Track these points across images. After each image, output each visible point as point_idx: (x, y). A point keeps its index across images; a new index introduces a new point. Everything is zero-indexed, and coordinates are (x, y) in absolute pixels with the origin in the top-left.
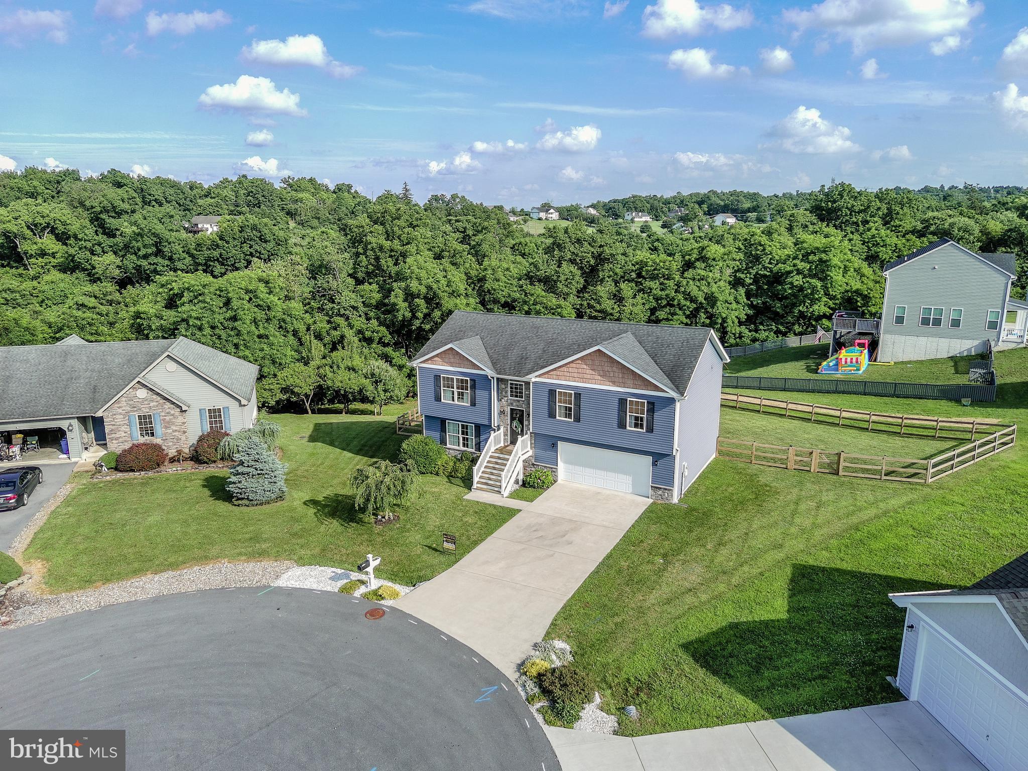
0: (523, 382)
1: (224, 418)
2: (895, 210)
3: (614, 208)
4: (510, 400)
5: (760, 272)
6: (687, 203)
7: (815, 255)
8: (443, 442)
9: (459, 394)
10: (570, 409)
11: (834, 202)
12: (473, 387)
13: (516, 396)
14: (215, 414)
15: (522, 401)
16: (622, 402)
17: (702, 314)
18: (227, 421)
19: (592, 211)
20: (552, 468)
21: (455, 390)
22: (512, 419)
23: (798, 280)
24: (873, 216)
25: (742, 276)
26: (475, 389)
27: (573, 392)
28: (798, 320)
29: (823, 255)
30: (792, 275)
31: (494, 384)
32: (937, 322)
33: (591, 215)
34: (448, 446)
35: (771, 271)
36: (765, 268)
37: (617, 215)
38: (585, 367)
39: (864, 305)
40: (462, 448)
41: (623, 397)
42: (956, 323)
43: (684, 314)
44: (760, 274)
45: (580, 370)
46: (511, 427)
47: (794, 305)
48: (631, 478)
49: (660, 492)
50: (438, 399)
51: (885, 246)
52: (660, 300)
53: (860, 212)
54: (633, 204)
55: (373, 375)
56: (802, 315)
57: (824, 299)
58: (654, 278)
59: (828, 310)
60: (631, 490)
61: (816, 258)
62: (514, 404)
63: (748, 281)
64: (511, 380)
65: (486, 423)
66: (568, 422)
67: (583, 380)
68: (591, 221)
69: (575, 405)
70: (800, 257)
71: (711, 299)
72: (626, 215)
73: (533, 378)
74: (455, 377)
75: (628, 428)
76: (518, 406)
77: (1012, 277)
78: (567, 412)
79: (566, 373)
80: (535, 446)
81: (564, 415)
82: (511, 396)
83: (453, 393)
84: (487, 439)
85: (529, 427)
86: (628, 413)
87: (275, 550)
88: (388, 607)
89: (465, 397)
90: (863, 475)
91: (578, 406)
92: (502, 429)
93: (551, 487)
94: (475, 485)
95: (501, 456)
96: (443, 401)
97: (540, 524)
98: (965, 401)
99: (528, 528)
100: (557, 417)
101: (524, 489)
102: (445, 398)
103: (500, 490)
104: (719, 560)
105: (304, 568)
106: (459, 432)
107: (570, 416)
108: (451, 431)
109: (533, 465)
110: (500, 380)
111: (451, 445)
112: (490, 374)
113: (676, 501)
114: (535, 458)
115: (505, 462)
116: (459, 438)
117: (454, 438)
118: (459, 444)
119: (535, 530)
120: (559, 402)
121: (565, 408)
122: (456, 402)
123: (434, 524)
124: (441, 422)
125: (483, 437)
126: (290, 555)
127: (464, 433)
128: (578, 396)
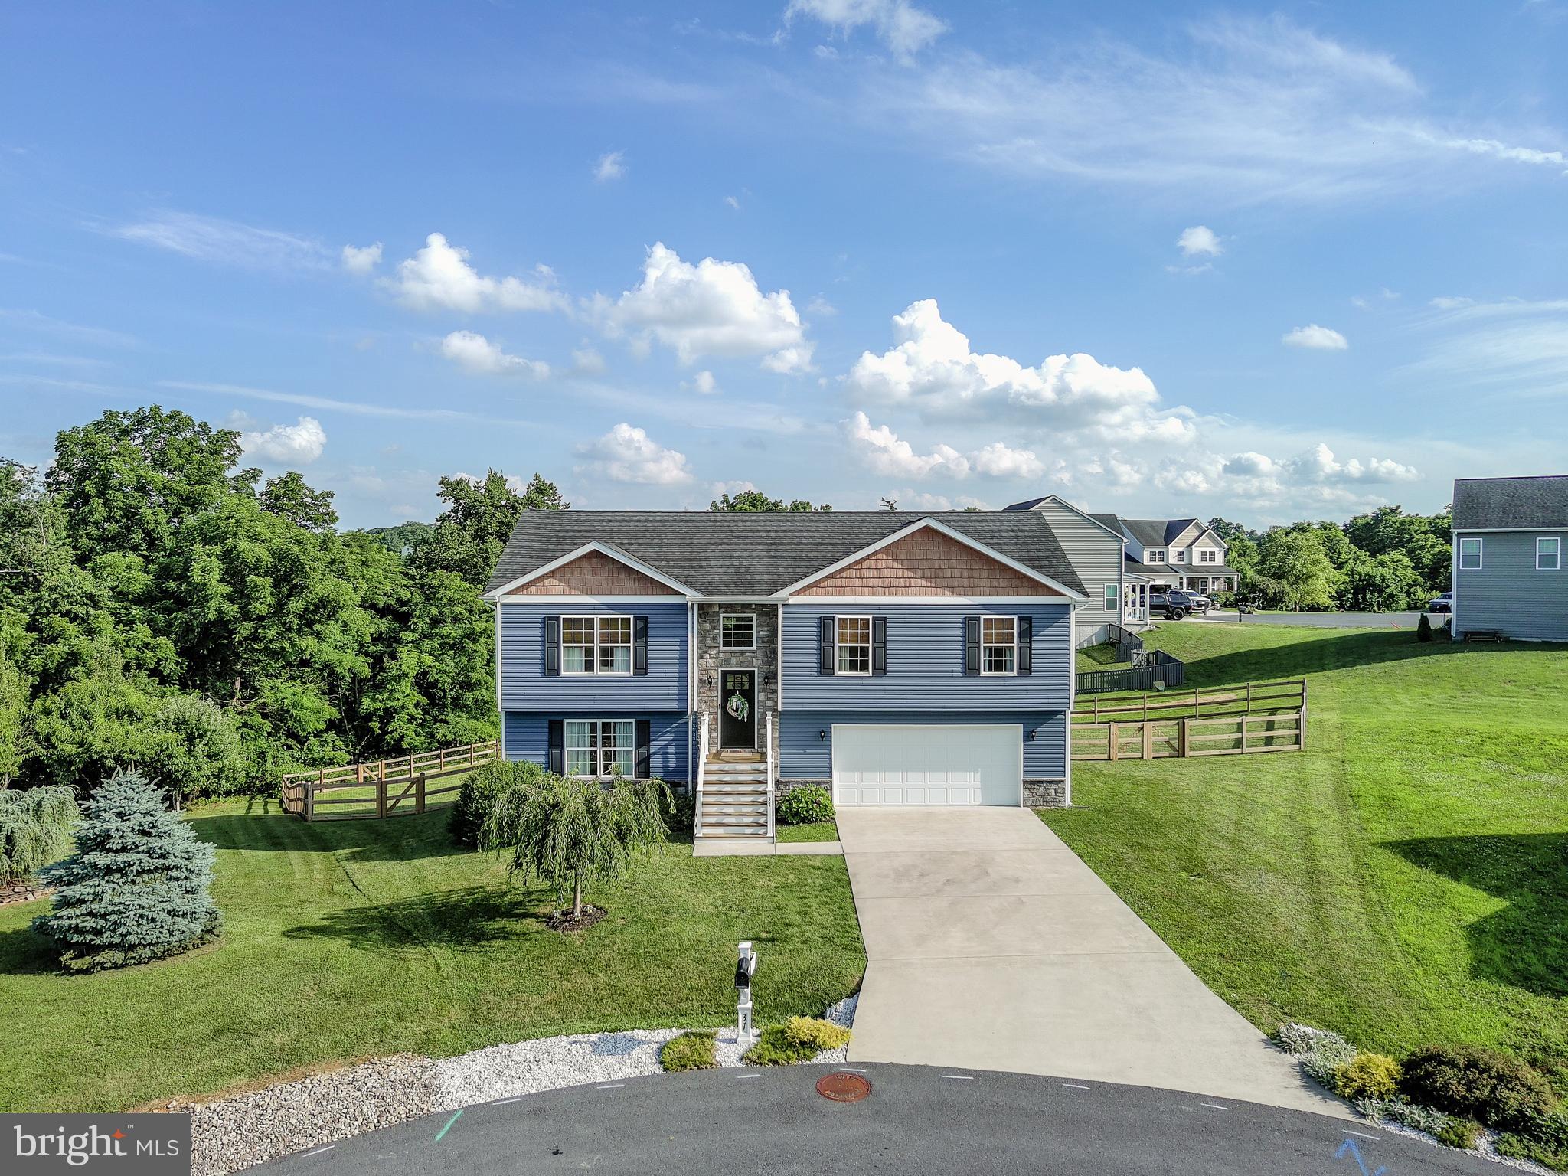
0: (753, 608)
4: (725, 653)
8: (554, 766)
9: (604, 652)
10: (865, 651)
12: (643, 634)
13: (737, 644)
15: (750, 652)
16: (970, 624)
20: (819, 783)
21: (596, 646)
22: (727, 695)
26: (647, 636)
27: (870, 617)
31: (693, 620)
34: (568, 777)
38: (895, 565)
40: (601, 776)
41: (972, 613)
45: (884, 573)
46: (724, 710)
48: (978, 776)
49: (1041, 790)
50: (550, 669)
60: (979, 800)
62: (734, 660)
64: (726, 610)
65: (673, 706)
66: (861, 679)
67: (889, 590)
69: (875, 641)
73: (789, 596)
74: (596, 617)
75: (983, 673)
76: (741, 664)
77: (1125, 540)
78: (857, 659)
79: (855, 582)
80: (782, 743)
81: (853, 666)
82: (726, 644)
83: (589, 652)
84: (664, 750)
85: (769, 703)
86: (983, 645)
87: (323, 1042)
88: (849, 1064)
89: (619, 657)
90: (1217, 752)
91: (882, 643)
92: (706, 719)
93: (836, 817)
94: (699, 832)
95: (727, 767)
96: (563, 673)
97: (914, 866)
98: (1160, 685)
99: (902, 874)
100: (838, 673)
101: (790, 827)
102: (571, 666)
103: (762, 831)
104: (1272, 859)
105: (466, 1059)
106: (593, 744)
107: (864, 667)
108: (575, 741)
109: (778, 783)
110: (705, 611)
111: (576, 772)
112: (692, 596)
113: (1068, 803)
114: (782, 768)
115: (741, 778)
116: (593, 755)
117: (581, 757)
118: (593, 771)
119: (922, 875)
120: (841, 641)
121: (853, 651)
122: (598, 671)
123: (705, 902)
124: (551, 723)
125: (656, 744)
126: (385, 1042)
127: (607, 741)
128: (881, 623)
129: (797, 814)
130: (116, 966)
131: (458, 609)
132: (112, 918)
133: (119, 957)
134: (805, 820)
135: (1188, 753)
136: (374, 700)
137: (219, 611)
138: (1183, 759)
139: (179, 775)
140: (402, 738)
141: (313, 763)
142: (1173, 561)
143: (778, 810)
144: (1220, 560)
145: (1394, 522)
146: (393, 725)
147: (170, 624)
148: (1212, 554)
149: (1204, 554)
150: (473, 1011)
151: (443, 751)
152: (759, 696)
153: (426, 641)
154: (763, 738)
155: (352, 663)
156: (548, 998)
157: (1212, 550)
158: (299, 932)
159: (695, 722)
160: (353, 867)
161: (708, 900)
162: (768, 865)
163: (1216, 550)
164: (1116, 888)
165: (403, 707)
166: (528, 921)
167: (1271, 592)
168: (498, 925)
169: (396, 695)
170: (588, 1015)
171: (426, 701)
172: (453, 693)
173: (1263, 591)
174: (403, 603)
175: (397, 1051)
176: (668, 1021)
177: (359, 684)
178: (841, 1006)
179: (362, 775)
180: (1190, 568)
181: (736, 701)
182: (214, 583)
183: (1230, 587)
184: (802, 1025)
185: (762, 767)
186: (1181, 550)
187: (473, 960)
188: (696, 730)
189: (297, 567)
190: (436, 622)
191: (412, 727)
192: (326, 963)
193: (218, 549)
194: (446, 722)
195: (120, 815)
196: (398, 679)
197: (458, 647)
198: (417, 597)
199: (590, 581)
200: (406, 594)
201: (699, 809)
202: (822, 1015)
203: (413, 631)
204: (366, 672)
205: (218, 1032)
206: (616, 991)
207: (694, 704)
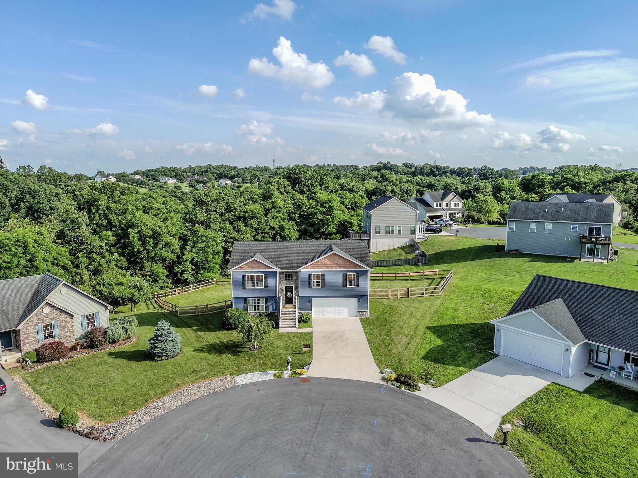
0: (293, 272)
1: (96, 319)
2: (324, 179)
3: (153, 175)
4: (286, 282)
5: (301, 213)
6: (197, 172)
7: (326, 204)
8: (246, 309)
9: (257, 283)
10: (319, 282)
11: (297, 174)
12: (266, 277)
13: (289, 280)
14: (91, 317)
15: (292, 282)
16: (344, 275)
17: (278, 236)
18: (98, 321)
19: (138, 177)
20: (309, 313)
21: (255, 281)
22: (287, 292)
23: (320, 216)
24: (315, 182)
25: (293, 215)
26: (267, 279)
27: (321, 274)
28: (321, 236)
29: (330, 204)
30: (318, 214)
31: (278, 275)
32: (393, 232)
33: (139, 179)
34: (249, 311)
35: (307, 212)
36: (303, 211)
37: (155, 179)
38: (327, 261)
39: (350, 227)
40: (257, 311)
41: (345, 273)
42: (400, 232)
43: (269, 236)
44: (302, 214)
45: (324, 263)
46: (286, 295)
47: (319, 229)
48: (348, 309)
49: (362, 313)
50: (244, 287)
51: (346, 198)
52: (258, 230)
53: (309, 180)
54: (164, 172)
55: (135, 286)
56: (323, 233)
57: (332, 225)
58: (253, 218)
59: (335, 230)
60: (348, 315)
61: (327, 205)
62: (288, 284)
63: (297, 218)
64: (286, 272)
65: (274, 295)
66: (319, 288)
67: (325, 267)
68: (140, 183)
70: (320, 205)
71: (282, 228)
72: (161, 179)
73: (301, 269)
74: (255, 275)
75: (347, 287)
76: (290, 285)
77: (418, 211)
78: (318, 283)
79: (317, 266)
80: (300, 302)
81: (317, 285)
82: (286, 280)
83: (254, 283)
84: (272, 304)
85: (297, 294)
86: (347, 280)
87: (212, 374)
88: (306, 377)
89: (260, 284)
90: (417, 296)
91: (323, 279)
92: (282, 298)
93: (313, 321)
94: (280, 326)
95: (287, 310)
96: (247, 288)
97: (328, 335)
98: (420, 264)
99: (324, 337)
100: (313, 287)
101: (302, 324)
102: (249, 286)
103: (295, 326)
104: (406, 332)
105: (239, 376)
106: (255, 303)
107: (319, 285)
108: (250, 304)
109: (299, 312)
110: (281, 273)
111: (251, 311)
112: (278, 270)
113: (368, 316)
114: (300, 309)
115: (290, 313)
116: (255, 306)
117: (252, 307)
118: (255, 310)
119: (328, 338)
120: (314, 279)
121: (317, 282)
122: (255, 287)
123: (281, 345)
124: (244, 299)
125: (269, 303)
126: (223, 373)
127: (258, 303)
128: (323, 275)
129: (303, 320)
130: (166, 359)
131: (203, 238)
132: (165, 350)
133: (166, 358)
134: (305, 322)
135: (410, 296)
136: (178, 268)
137: (138, 249)
138: (408, 298)
139: (137, 301)
140: (187, 279)
141: (161, 288)
142: (444, 206)
143: (299, 319)
144: (460, 206)
145: (539, 179)
146: (184, 275)
147: (123, 253)
148: (458, 204)
149: (455, 204)
150: (238, 367)
151: (200, 283)
152: (294, 292)
153: (194, 249)
154: (295, 302)
155: (171, 257)
156: (252, 365)
157: (458, 202)
158: (196, 351)
159: (279, 298)
160: (200, 333)
161: (282, 344)
162: (295, 335)
163: (459, 202)
164: (368, 340)
165: (187, 270)
166: (245, 349)
167: (476, 218)
168: (239, 350)
169: (185, 266)
170: (260, 368)
171: (194, 268)
172: (202, 264)
173: (473, 218)
174: (184, 236)
175: (226, 375)
176: (275, 370)
177: (173, 263)
178: (307, 367)
179: (177, 292)
180: (450, 209)
181: (289, 293)
182: (137, 241)
183: (463, 216)
184: (299, 371)
185: (295, 310)
186: (447, 203)
187: (236, 357)
188: (279, 300)
189: (159, 235)
190: (195, 242)
191: (190, 275)
192: (207, 358)
193: (136, 230)
194: (200, 274)
195: (164, 330)
196: (185, 262)
197: (203, 250)
198: (189, 233)
199: (253, 266)
200: (185, 233)
201: (280, 321)
202: (303, 369)
203: (189, 245)
204: (175, 259)
205: (193, 372)
206: (265, 364)
207: (279, 294)
